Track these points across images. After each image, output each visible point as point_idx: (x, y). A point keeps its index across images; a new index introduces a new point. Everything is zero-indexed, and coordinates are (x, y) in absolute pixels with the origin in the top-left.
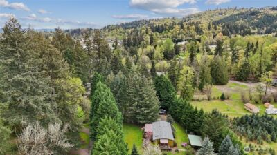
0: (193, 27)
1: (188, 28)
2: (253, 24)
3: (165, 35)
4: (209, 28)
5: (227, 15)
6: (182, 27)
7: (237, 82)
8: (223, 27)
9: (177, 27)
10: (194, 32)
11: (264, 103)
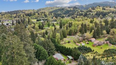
0: (43, 14)
1: (41, 15)
2: (63, 13)
3: (32, 17)
4: (49, 14)
5: (54, 10)
6: (39, 14)
7: (69, 36)
8: (54, 14)
9: (37, 14)
10: (44, 16)
11: (80, 42)
